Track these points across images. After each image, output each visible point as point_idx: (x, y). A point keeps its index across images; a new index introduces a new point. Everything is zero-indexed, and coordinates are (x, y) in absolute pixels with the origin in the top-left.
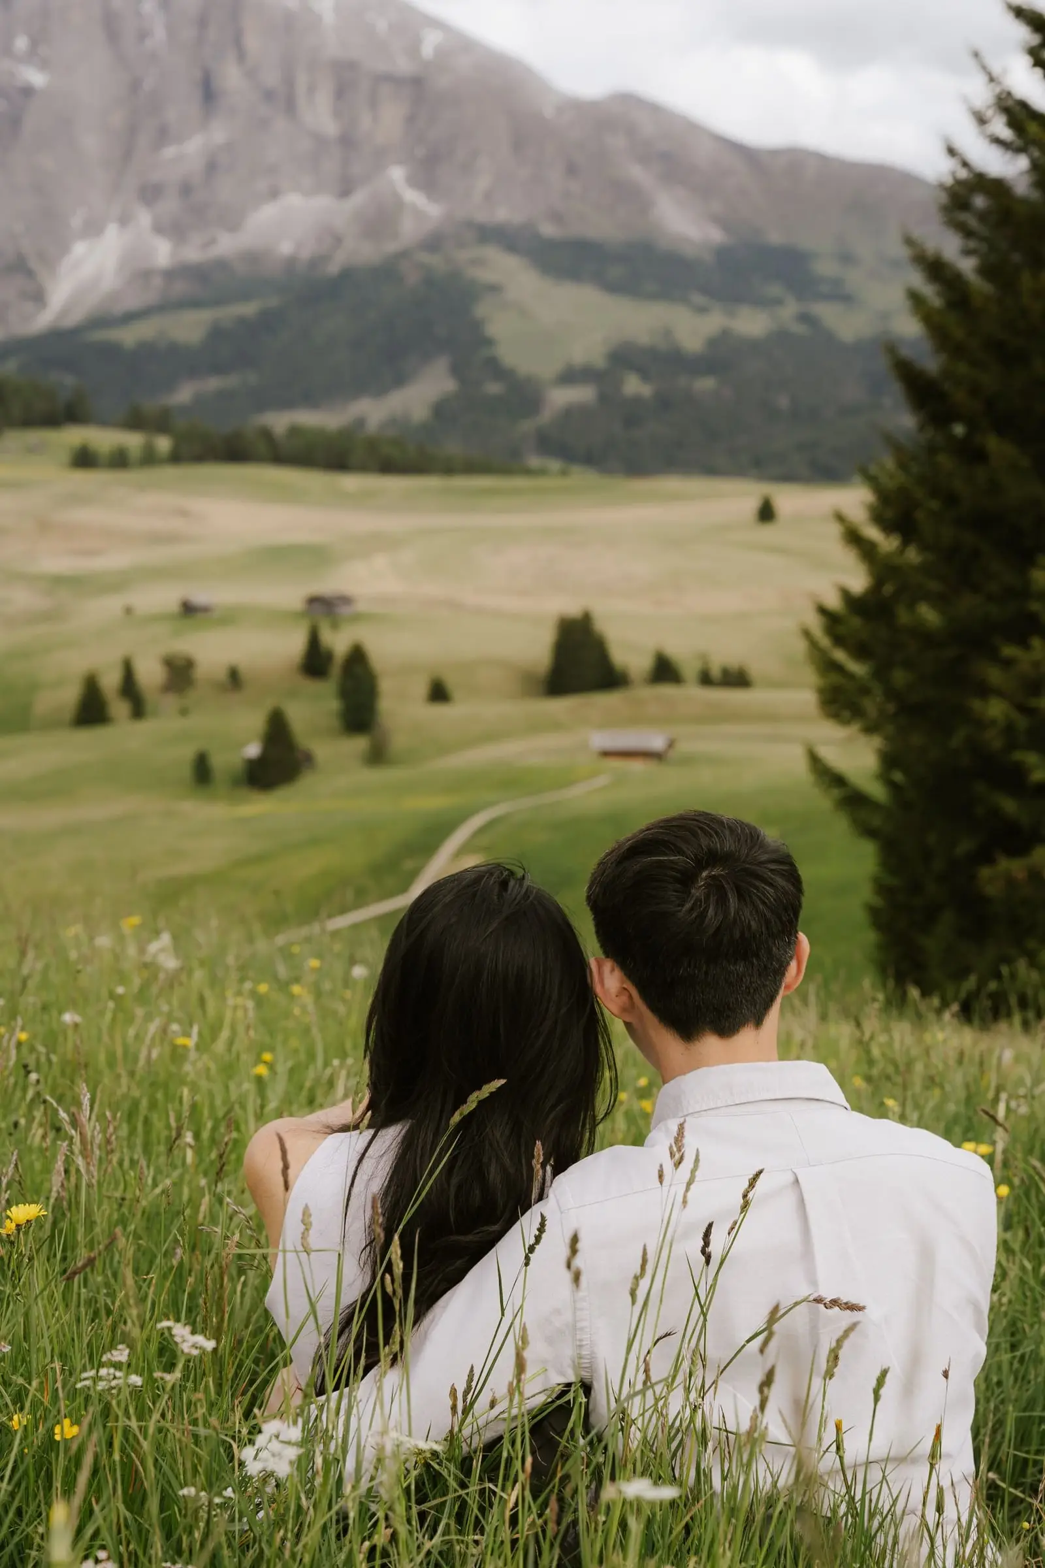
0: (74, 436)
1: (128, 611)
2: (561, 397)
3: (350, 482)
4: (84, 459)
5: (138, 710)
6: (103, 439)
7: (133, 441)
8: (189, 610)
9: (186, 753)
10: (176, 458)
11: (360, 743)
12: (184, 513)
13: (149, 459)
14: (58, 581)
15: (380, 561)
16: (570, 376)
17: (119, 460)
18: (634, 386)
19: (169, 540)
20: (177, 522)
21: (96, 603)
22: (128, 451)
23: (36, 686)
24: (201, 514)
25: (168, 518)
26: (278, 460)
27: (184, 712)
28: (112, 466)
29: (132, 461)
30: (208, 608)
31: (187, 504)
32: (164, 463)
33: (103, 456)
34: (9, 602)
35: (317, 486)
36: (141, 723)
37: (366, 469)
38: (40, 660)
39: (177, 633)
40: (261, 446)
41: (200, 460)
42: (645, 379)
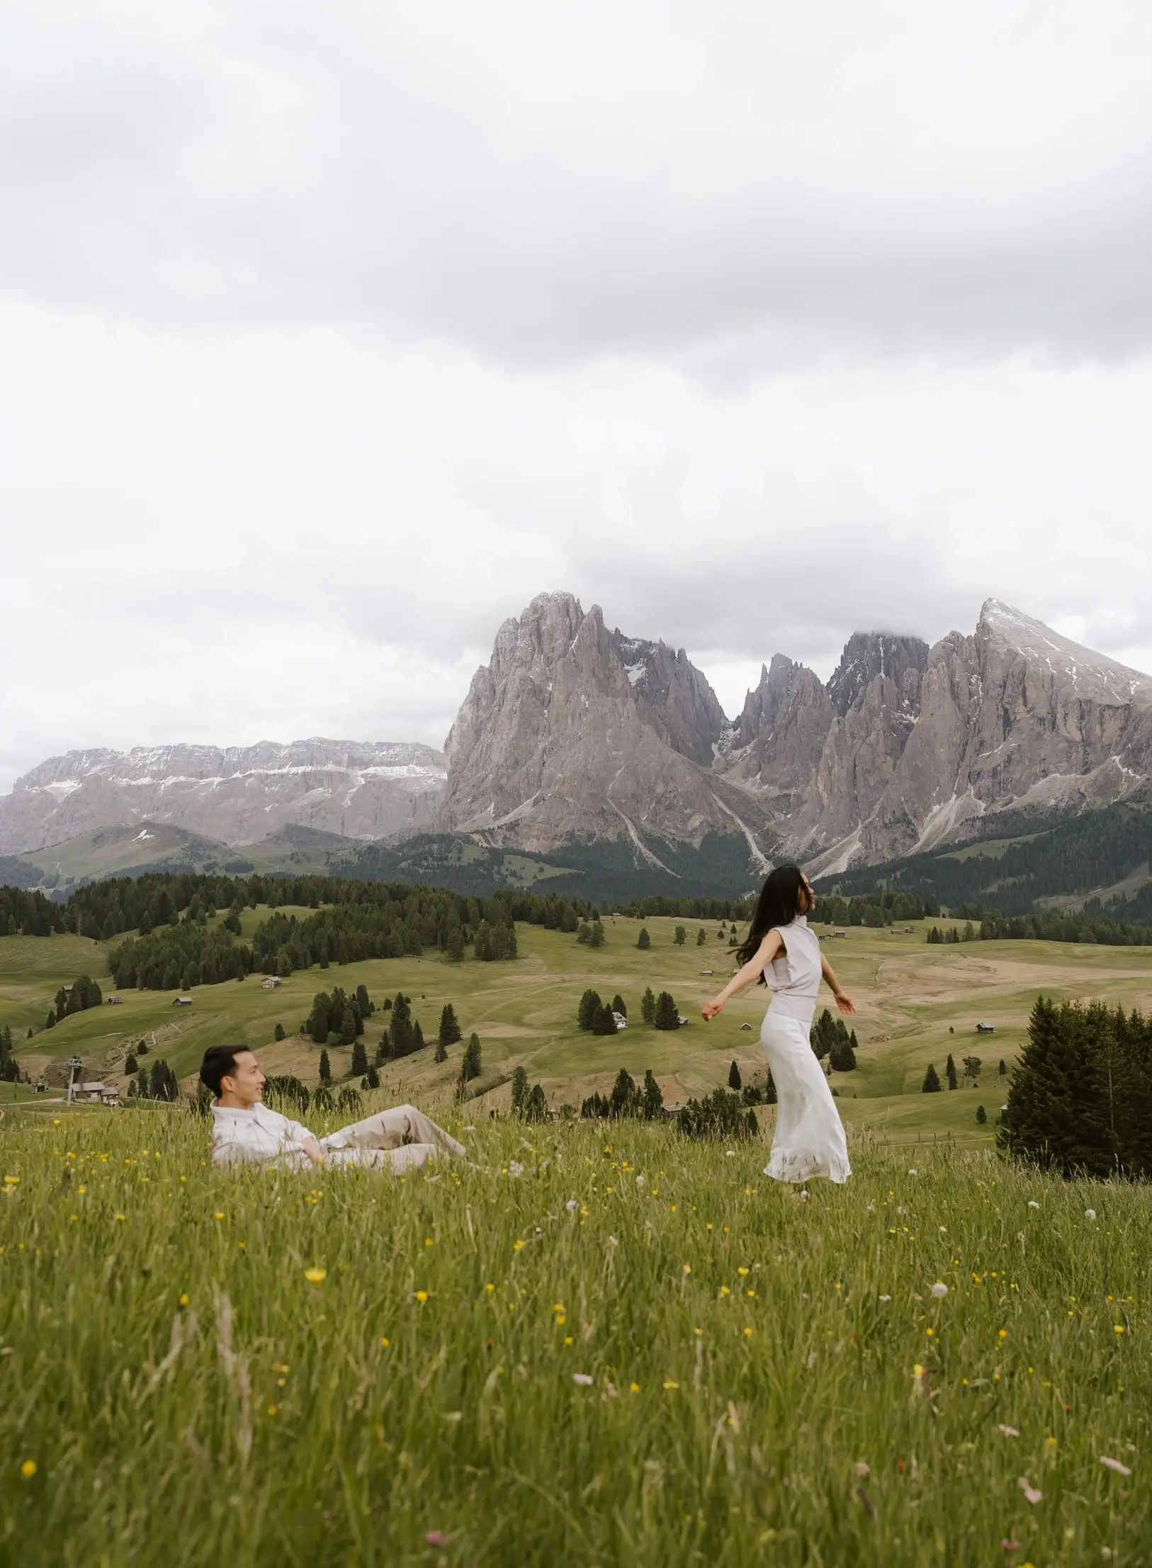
0: (930, 923)
1: (952, 1030)
3: (1078, 949)
4: (934, 937)
5: (953, 1086)
6: (944, 924)
7: (960, 925)
8: (981, 1030)
9: (976, 1107)
10: (983, 936)
12: (987, 969)
13: (969, 936)
14: (919, 1009)
17: (953, 938)
19: (977, 985)
20: (982, 975)
21: (937, 1024)
22: (958, 931)
23: (906, 1069)
24: (995, 970)
25: (977, 971)
26: (1039, 937)
27: (975, 1086)
28: (949, 941)
29: (960, 938)
30: (991, 1029)
31: (987, 963)
32: (977, 939)
33: (944, 935)
34: (894, 1022)
35: (1059, 952)
36: (954, 1092)
37: (1089, 941)
38: (908, 1056)
39: (975, 1044)
40: (1030, 928)
41: (996, 937)
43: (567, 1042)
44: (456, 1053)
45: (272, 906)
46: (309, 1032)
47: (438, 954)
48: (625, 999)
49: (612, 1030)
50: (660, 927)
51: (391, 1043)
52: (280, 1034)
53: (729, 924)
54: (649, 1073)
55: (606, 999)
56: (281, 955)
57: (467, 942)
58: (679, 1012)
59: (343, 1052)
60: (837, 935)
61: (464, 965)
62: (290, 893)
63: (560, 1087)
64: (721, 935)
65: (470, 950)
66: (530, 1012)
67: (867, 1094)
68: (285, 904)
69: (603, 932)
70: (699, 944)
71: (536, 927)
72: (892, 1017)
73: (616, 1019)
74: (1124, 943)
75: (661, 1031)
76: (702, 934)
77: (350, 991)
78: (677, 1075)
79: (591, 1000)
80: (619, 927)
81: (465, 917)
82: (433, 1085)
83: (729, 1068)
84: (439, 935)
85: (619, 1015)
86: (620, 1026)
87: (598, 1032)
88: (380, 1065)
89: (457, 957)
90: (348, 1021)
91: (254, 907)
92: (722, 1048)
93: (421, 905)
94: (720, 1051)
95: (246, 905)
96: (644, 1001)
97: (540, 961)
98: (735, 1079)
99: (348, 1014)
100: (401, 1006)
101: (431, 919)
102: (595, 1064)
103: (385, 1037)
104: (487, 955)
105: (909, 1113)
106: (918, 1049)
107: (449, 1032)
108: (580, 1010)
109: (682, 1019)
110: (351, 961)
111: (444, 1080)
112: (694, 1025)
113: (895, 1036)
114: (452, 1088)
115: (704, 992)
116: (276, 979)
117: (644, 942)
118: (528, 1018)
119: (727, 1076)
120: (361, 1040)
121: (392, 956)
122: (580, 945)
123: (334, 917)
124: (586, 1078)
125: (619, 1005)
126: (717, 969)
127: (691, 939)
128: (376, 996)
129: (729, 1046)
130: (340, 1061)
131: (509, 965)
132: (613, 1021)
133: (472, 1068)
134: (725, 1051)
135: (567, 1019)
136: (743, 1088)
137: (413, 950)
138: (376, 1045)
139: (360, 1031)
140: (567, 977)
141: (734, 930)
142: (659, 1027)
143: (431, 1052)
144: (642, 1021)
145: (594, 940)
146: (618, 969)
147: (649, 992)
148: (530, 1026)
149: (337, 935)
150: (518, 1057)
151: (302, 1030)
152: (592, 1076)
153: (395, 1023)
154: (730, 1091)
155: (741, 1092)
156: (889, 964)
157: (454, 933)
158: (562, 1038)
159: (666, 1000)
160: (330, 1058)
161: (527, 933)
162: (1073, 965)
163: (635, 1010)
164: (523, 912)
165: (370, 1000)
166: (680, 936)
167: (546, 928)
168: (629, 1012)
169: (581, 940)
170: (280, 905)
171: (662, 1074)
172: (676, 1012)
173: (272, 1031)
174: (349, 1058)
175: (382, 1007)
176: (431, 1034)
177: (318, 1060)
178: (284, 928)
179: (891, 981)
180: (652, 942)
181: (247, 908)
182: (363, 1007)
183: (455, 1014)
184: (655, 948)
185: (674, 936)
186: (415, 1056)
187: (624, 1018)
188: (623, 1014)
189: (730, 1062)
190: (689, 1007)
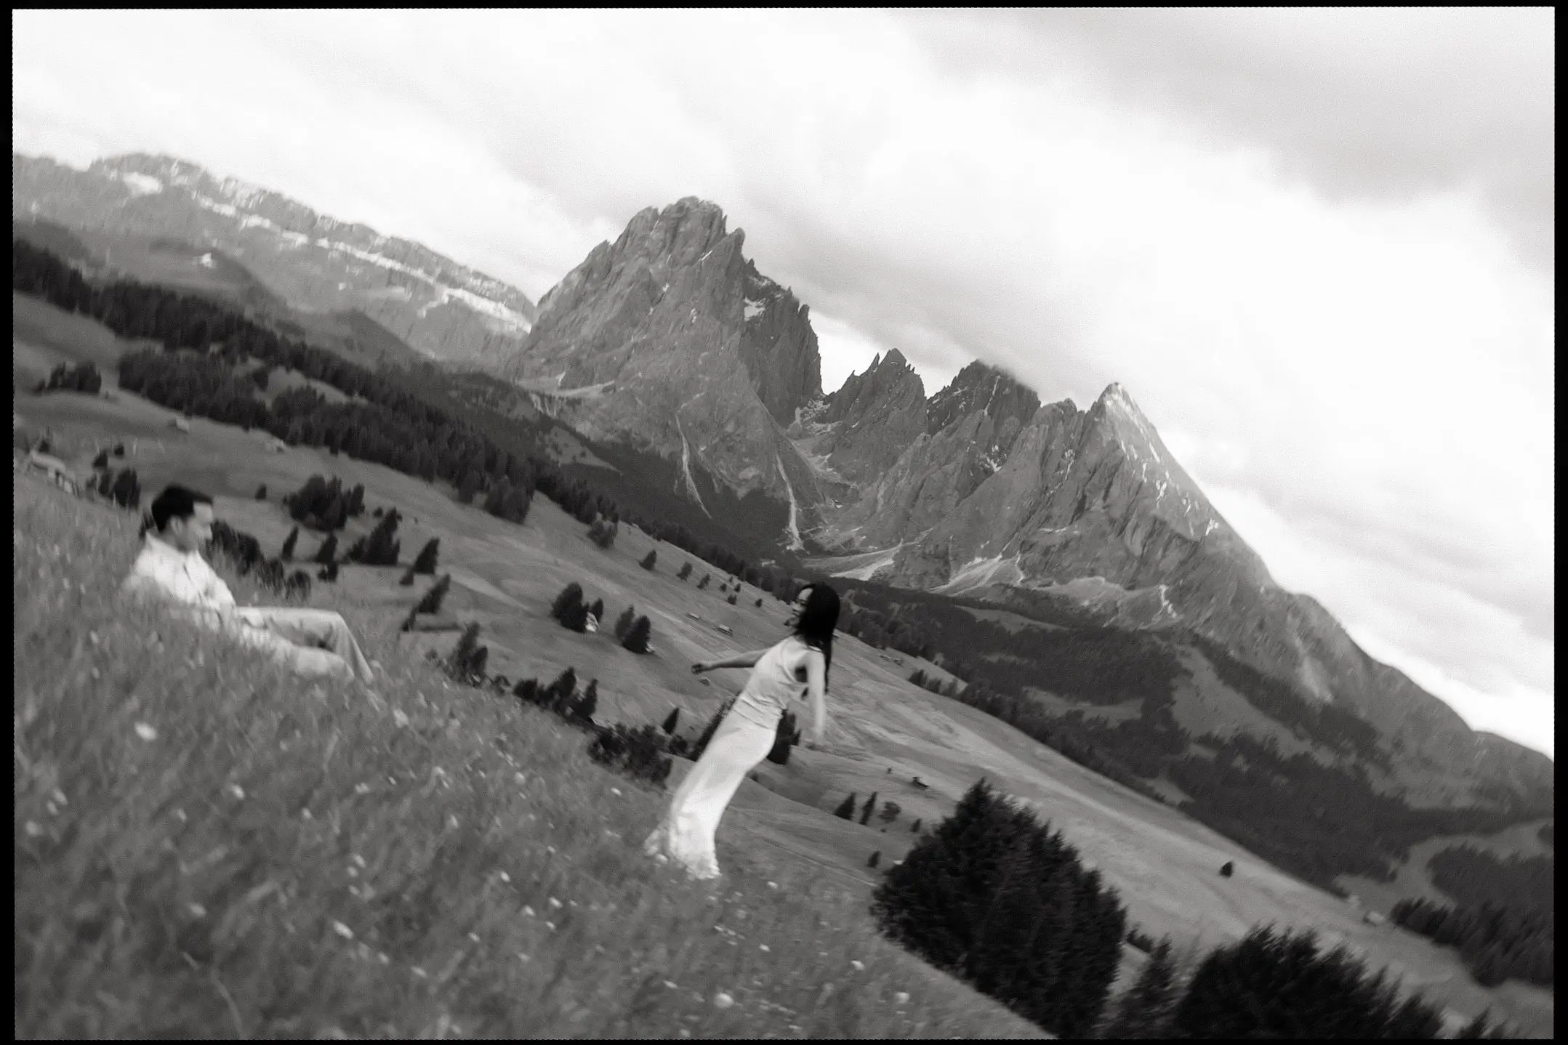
0: (920, 664)
1: (890, 770)
2: (1195, 750)
3: (1041, 750)
4: (918, 679)
5: (864, 821)
6: (934, 671)
7: (947, 678)
8: (916, 783)
9: (873, 849)
10: (963, 698)
12: (950, 730)
13: (950, 693)
14: (871, 738)
16: (1206, 740)
17: (935, 687)
18: (1239, 762)
19: (935, 741)
20: (944, 734)
21: (878, 759)
22: (942, 684)
23: (830, 787)
24: (957, 735)
25: (941, 728)
26: (1012, 722)
27: (883, 831)
28: (929, 689)
29: (941, 691)
30: (925, 787)
31: (953, 725)
32: (955, 699)
33: (928, 681)
34: (841, 738)
35: (1023, 744)
36: (862, 827)
37: (1055, 749)
38: (838, 775)
39: (903, 793)
40: (1007, 711)
41: (974, 704)
42: (1248, 762)
43: (534, 621)
44: (423, 585)
45: (309, 376)
46: (290, 505)
47: (448, 487)
48: (606, 606)
49: (579, 627)
50: (672, 555)
51: (366, 549)
52: (261, 494)
53: (736, 581)
54: (594, 682)
55: (589, 598)
56: (296, 426)
57: (481, 490)
58: (651, 640)
59: (315, 537)
61: (468, 508)
63: (507, 658)
64: (723, 588)
65: (481, 498)
66: (511, 578)
67: (784, 792)
69: (615, 535)
70: (700, 587)
71: (554, 504)
72: (842, 733)
73: (588, 620)
75: (625, 650)
76: (706, 580)
77: (347, 486)
78: (620, 696)
79: (573, 594)
80: (632, 538)
81: (490, 465)
82: (387, 603)
83: (669, 711)
84: (458, 472)
85: (595, 618)
86: (590, 627)
87: (566, 625)
88: (345, 561)
89: (465, 498)
90: (333, 511)
91: (289, 370)
92: (672, 689)
94: (670, 693)
95: (281, 364)
96: (623, 615)
97: (543, 536)
98: (670, 724)
99: (336, 505)
100: (391, 520)
101: (457, 454)
102: (548, 652)
103: (362, 541)
104: (496, 509)
105: (813, 827)
106: (850, 773)
107: (427, 561)
108: (559, 598)
109: (651, 648)
110: (362, 458)
111: (400, 603)
112: (659, 658)
113: (836, 752)
114: (405, 613)
115: (683, 632)
116: (281, 442)
117: (649, 563)
118: (509, 583)
119: (665, 718)
120: (338, 535)
121: (403, 470)
122: (589, 540)
123: (363, 413)
124: (534, 660)
125: (598, 609)
126: (705, 617)
127: (694, 578)
128: (371, 500)
129: (682, 691)
130: (309, 542)
131: (512, 527)
132: (585, 621)
133: (431, 604)
134: (673, 695)
135: (543, 600)
136: (674, 735)
137: (427, 474)
138: (350, 544)
139: (340, 524)
140: (560, 561)
141: (738, 589)
142: (624, 645)
143: (398, 574)
144: (614, 634)
145: (603, 540)
146: (613, 576)
147: (631, 609)
148: (505, 591)
149: (359, 429)
150: (480, 614)
151: (285, 501)
152: (541, 661)
153: (377, 533)
154: (660, 731)
155: (669, 738)
156: (865, 685)
157: (474, 475)
158: (529, 615)
159: (644, 624)
160: (299, 537)
161: (542, 506)
162: (1030, 762)
163: (610, 619)
164: (548, 486)
165: (364, 502)
166: (685, 572)
167: (562, 509)
168: (604, 619)
169: (592, 535)
170: (317, 380)
171: (606, 687)
172: (647, 639)
173: (254, 490)
174: (318, 545)
175: (373, 510)
176: (408, 555)
177: (286, 532)
178: (308, 401)
179: (858, 700)
180: (656, 566)
181: (282, 370)
183: (441, 549)
184: (657, 573)
185: (680, 570)
186: (384, 570)
187: (597, 623)
188: (598, 618)
189: (674, 706)
190: (662, 640)
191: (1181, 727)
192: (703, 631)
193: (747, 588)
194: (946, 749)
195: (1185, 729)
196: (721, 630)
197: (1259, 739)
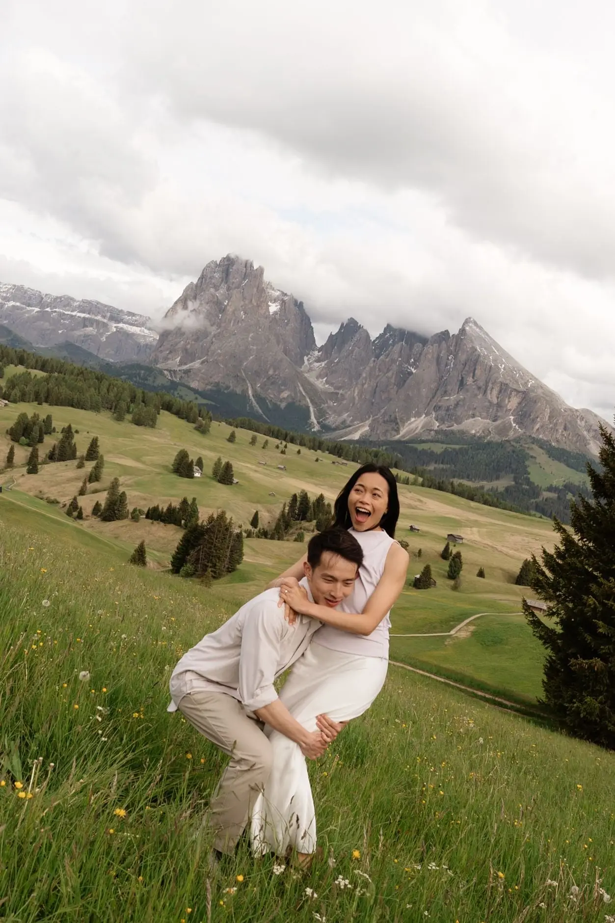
2: (546, 495)
3: (473, 504)
7: (412, 477)
8: (412, 529)
10: (423, 485)
11: (452, 582)
12: (421, 501)
13: (415, 483)
15: (475, 529)
16: (550, 489)
18: (569, 496)
19: (414, 508)
20: (417, 503)
22: (410, 479)
24: (426, 503)
25: (415, 501)
26: (453, 493)
28: (404, 483)
29: (410, 483)
30: (418, 530)
31: (422, 499)
32: (419, 486)
33: (402, 479)
35: (463, 503)
37: (479, 502)
39: (406, 536)
40: (450, 487)
41: (430, 487)
42: (574, 496)
43: (162, 476)
44: (90, 466)
45: (27, 367)
46: (10, 435)
47: (110, 414)
48: (204, 460)
49: (190, 475)
50: (244, 435)
51: (57, 452)
53: (284, 443)
55: (193, 457)
56: (16, 392)
57: (128, 412)
58: (234, 476)
59: (26, 450)
60: (343, 464)
61: (123, 424)
62: (40, 363)
63: (145, 499)
64: (277, 447)
65: (129, 417)
66: (148, 456)
68: (35, 369)
69: (210, 427)
70: (263, 448)
71: (173, 415)
73: (195, 470)
74: (497, 507)
75: (220, 484)
76: (266, 442)
77: (43, 417)
79: (183, 456)
80: (220, 428)
82: (69, 480)
83: (254, 514)
84: (114, 404)
85: (198, 469)
86: (197, 475)
87: (181, 475)
88: (44, 463)
89: (119, 418)
90: (35, 434)
91: (16, 366)
92: (254, 503)
93: (110, 385)
94: (252, 504)
95: (12, 363)
96: (216, 464)
97: (168, 434)
99: (36, 428)
100: (68, 432)
101: (112, 394)
102: (173, 492)
103: (54, 449)
104: (138, 422)
107: (93, 452)
108: (176, 460)
109: (235, 480)
110: (56, 405)
111: (77, 479)
112: (242, 486)
114: (81, 484)
115: (256, 471)
116: (7, 402)
117: (232, 439)
118: (146, 459)
119: (251, 519)
120: (39, 446)
121: (82, 408)
122: (196, 432)
123: (57, 379)
124: (163, 498)
125: (200, 463)
126: (268, 462)
127: (259, 444)
128: (58, 424)
129: (258, 502)
130: (22, 454)
131: (149, 430)
132: (193, 471)
133: (94, 477)
134: (254, 505)
135: (167, 464)
136: (258, 528)
137: (95, 408)
138: (47, 451)
139: (41, 441)
141: (286, 447)
142: (220, 481)
143: (76, 463)
144: (212, 476)
145: (203, 430)
146: (212, 449)
147: (219, 459)
148: (144, 463)
149: (53, 388)
150: (128, 477)
151: (7, 432)
152: (167, 498)
153: (62, 442)
154: (250, 527)
155: (256, 530)
157: (123, 405)
158: (159, 474)
159: (228, 467)
160: (16, 451)
161: (165, 417)
162: (469, 511)
163: (209, 469)
164: (168, 407)
165: (53, 426)
166: (253, 441)
167: (179, 417)
168: (204, 469)
169: (197, 429)
170: (32, 368)
172: (232, 475)
174: (29, 454)
175: (60, 431)
176: (82, 450)
177: (7, 449)
178: (26, 379)
180: (237, 440)
181: (12, 366)
182: (47, 428)
183: (99, 443)
184: (238, 443)
185: (251, 440)
186: (68, 462)
187: (200, 471)
188: (201, 469)
189: (255, 511)
190: (243, 476)
191: (536, 484)
192: (269, 470)
193: (290, 445)
194: (422, 511)
195: (538, 485)
196: (279, 468)
197: (577, 484)
